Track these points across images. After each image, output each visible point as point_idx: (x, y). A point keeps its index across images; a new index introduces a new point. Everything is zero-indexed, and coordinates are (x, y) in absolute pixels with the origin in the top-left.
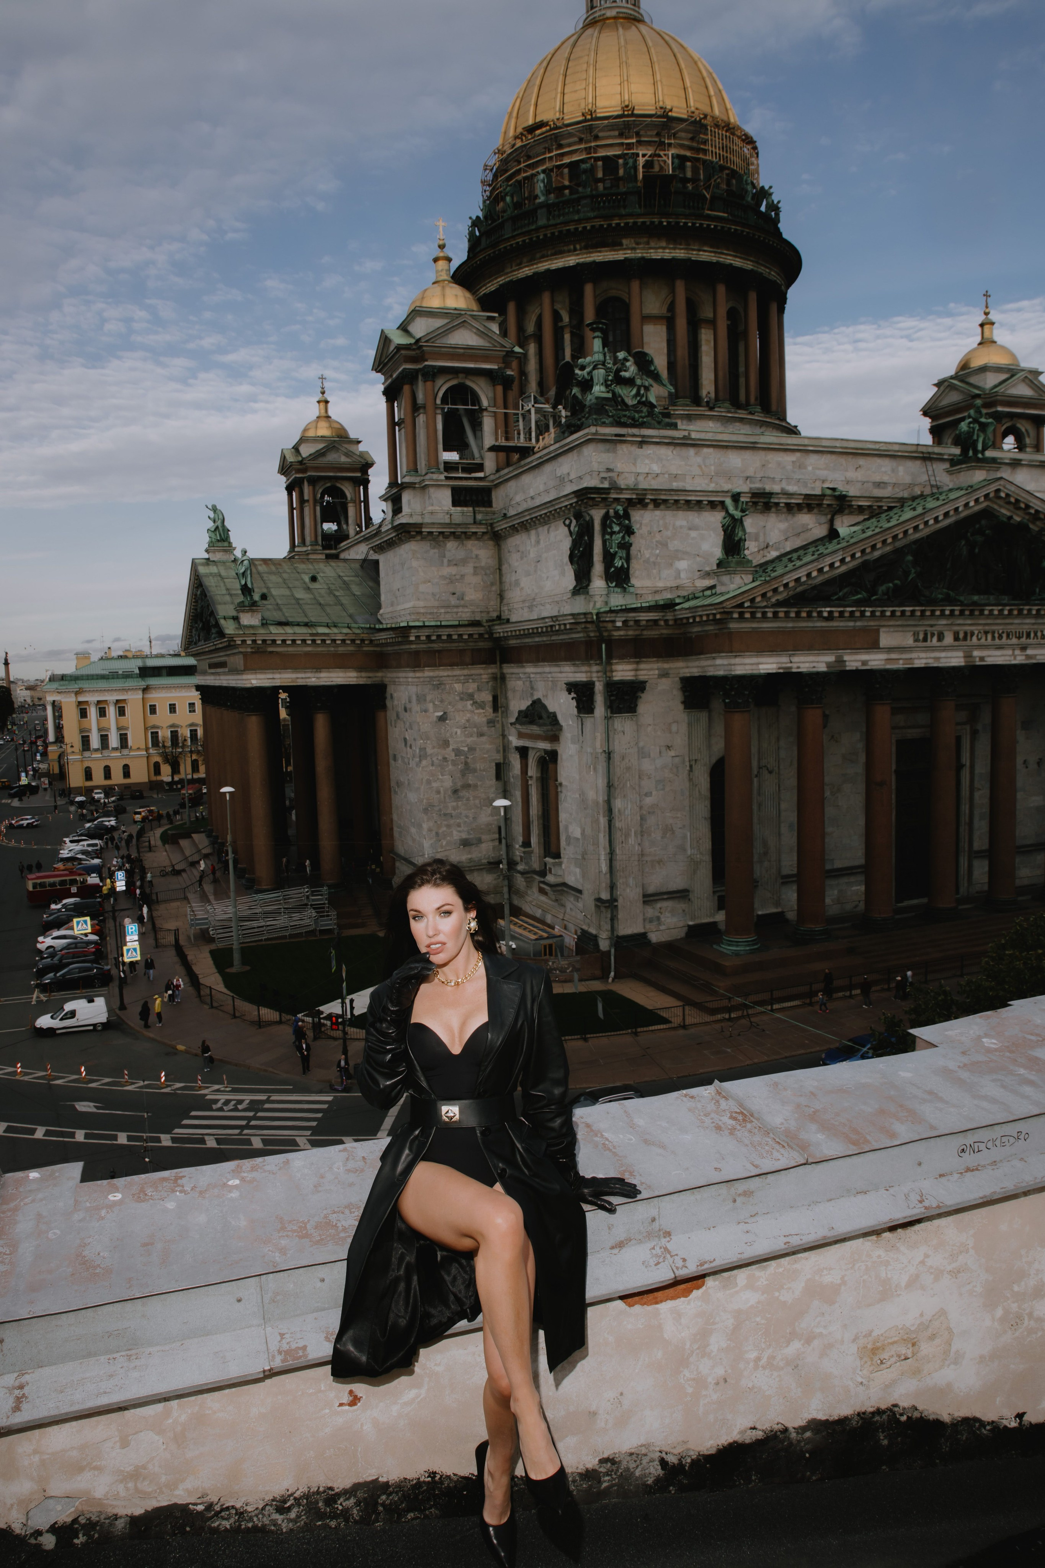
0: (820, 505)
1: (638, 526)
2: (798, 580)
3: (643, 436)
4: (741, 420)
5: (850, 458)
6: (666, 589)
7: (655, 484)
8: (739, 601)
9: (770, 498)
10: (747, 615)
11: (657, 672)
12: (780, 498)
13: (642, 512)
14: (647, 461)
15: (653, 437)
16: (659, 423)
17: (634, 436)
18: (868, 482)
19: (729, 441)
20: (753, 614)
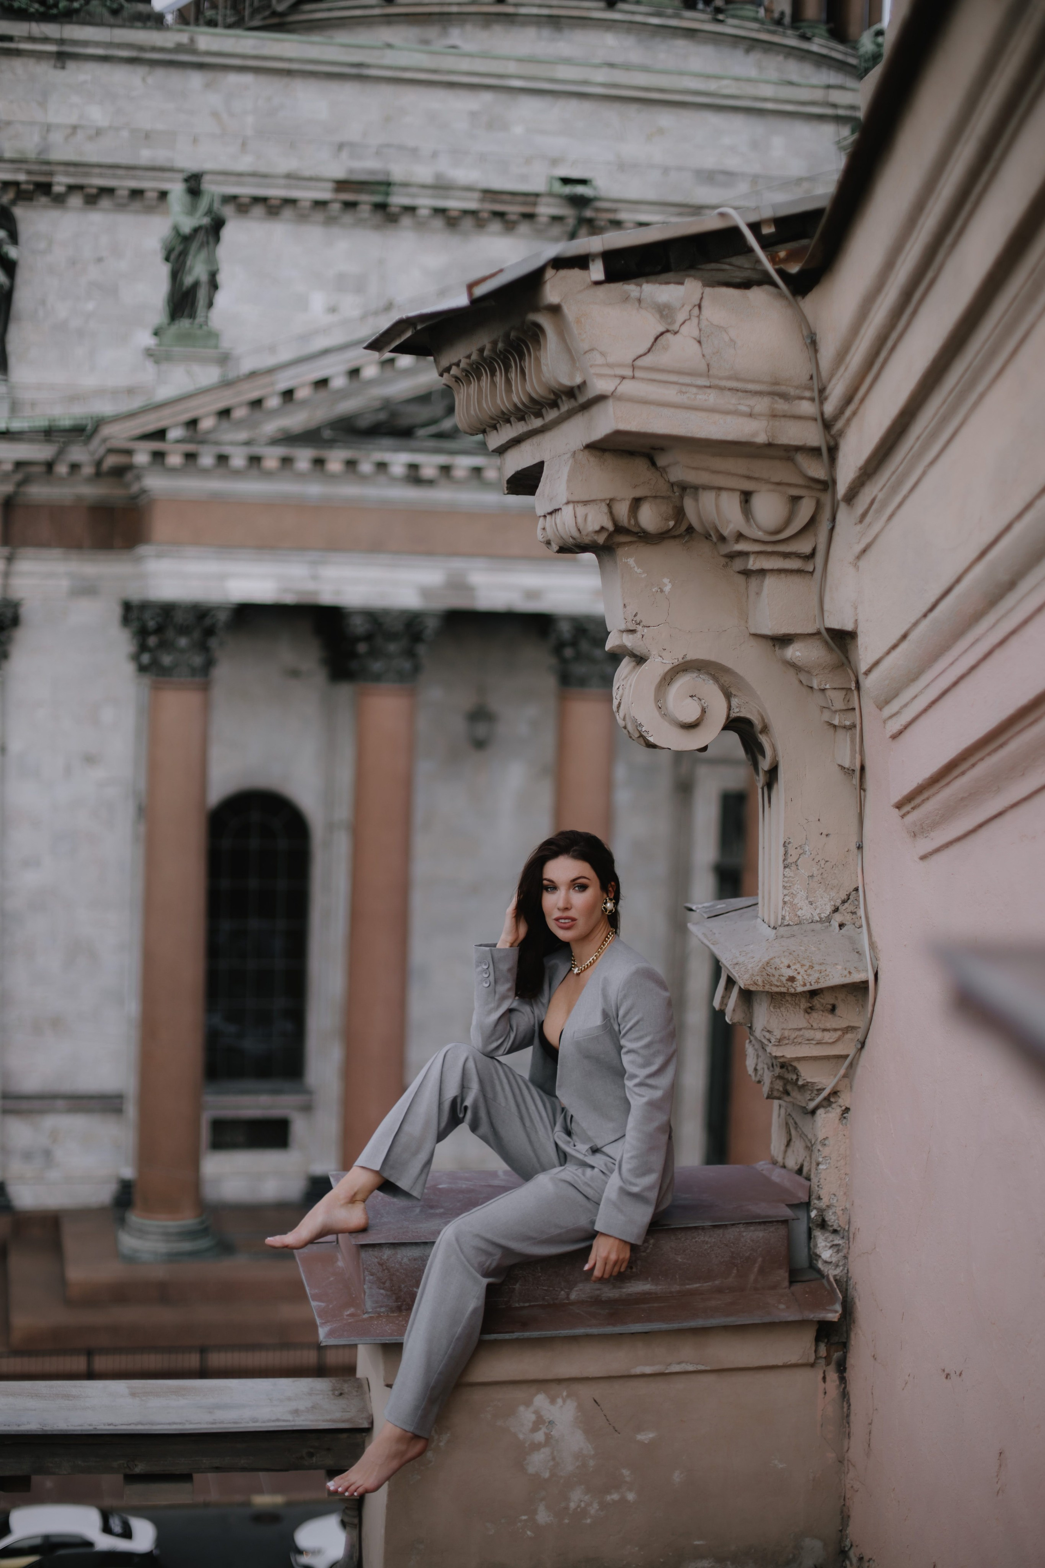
0: (529, 217)
1: (42, 245)
2: (322, 383)
3: (62, 42)
4: (690, 33)
5: (632, 110)
6: (100, 393)
7: (92, 153)
8: (151, 423)
9: (387, 194)
10: (175, 460)
11: (65, 584)
12: (414, 196)
13: (54, 214)
14: (75, 99)
15: (86, 43)
16: (115, 12)
17: (46, 40)
18: (680, 169)
19: (290, 60)
20: (191, 457)
